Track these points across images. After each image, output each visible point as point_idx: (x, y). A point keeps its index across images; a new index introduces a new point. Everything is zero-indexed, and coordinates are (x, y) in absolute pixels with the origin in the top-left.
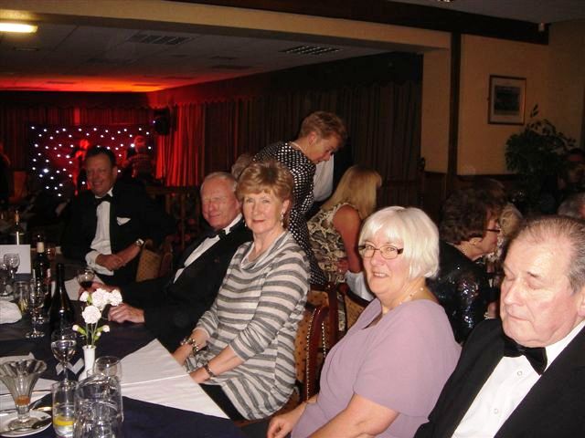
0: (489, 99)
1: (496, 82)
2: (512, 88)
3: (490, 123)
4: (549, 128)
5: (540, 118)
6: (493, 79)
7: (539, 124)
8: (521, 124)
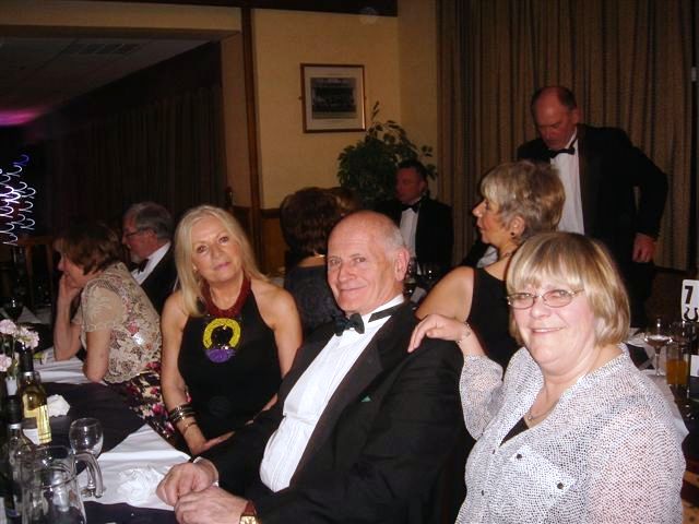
0: (303, 98)
1: (311, 73)
2: (341, 79)
3: (307, 131)
4: (395, 133)
5: (382, 119)
6: (306, 68)
7: (379, 128)
8: (362, 130)
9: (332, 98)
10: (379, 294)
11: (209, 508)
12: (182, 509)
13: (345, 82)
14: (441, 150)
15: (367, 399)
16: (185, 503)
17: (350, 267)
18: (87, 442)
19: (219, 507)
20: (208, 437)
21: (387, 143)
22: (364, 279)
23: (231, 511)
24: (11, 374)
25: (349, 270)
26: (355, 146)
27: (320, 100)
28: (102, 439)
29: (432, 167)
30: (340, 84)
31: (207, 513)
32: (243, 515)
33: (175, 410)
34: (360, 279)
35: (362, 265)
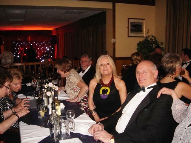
0: (128, 28)
1: (131, 21)
2: (139, 23)
3: (129, 37)
4: (153, 38)
5: (150, 34)
6: (129, 20)
7: (149, 37)
8: (143, 37)
9: (136, 28)
10: (150, 81)
11: (103, 136)
12: (95, 135)
13: (140, 23)
14: (166, 43)
15: (146, 110)
16: (97, 134)
17: (142, 74)
18: (70, 116)
19: (105, 136)
20: (100, 118)
21: (151, 41)
22: (146, 77)
23: (108, 137)
24: (51, 97)
25: (142, 75)
26: (142, 41)
27: (133, 28)
28: (74, 116)
29: (163, 48)
30: (138, 24)
31: (102, 137)
32: (111, 139)
33: (91, 110)
34: (145, 77)
35: (146, 73)
